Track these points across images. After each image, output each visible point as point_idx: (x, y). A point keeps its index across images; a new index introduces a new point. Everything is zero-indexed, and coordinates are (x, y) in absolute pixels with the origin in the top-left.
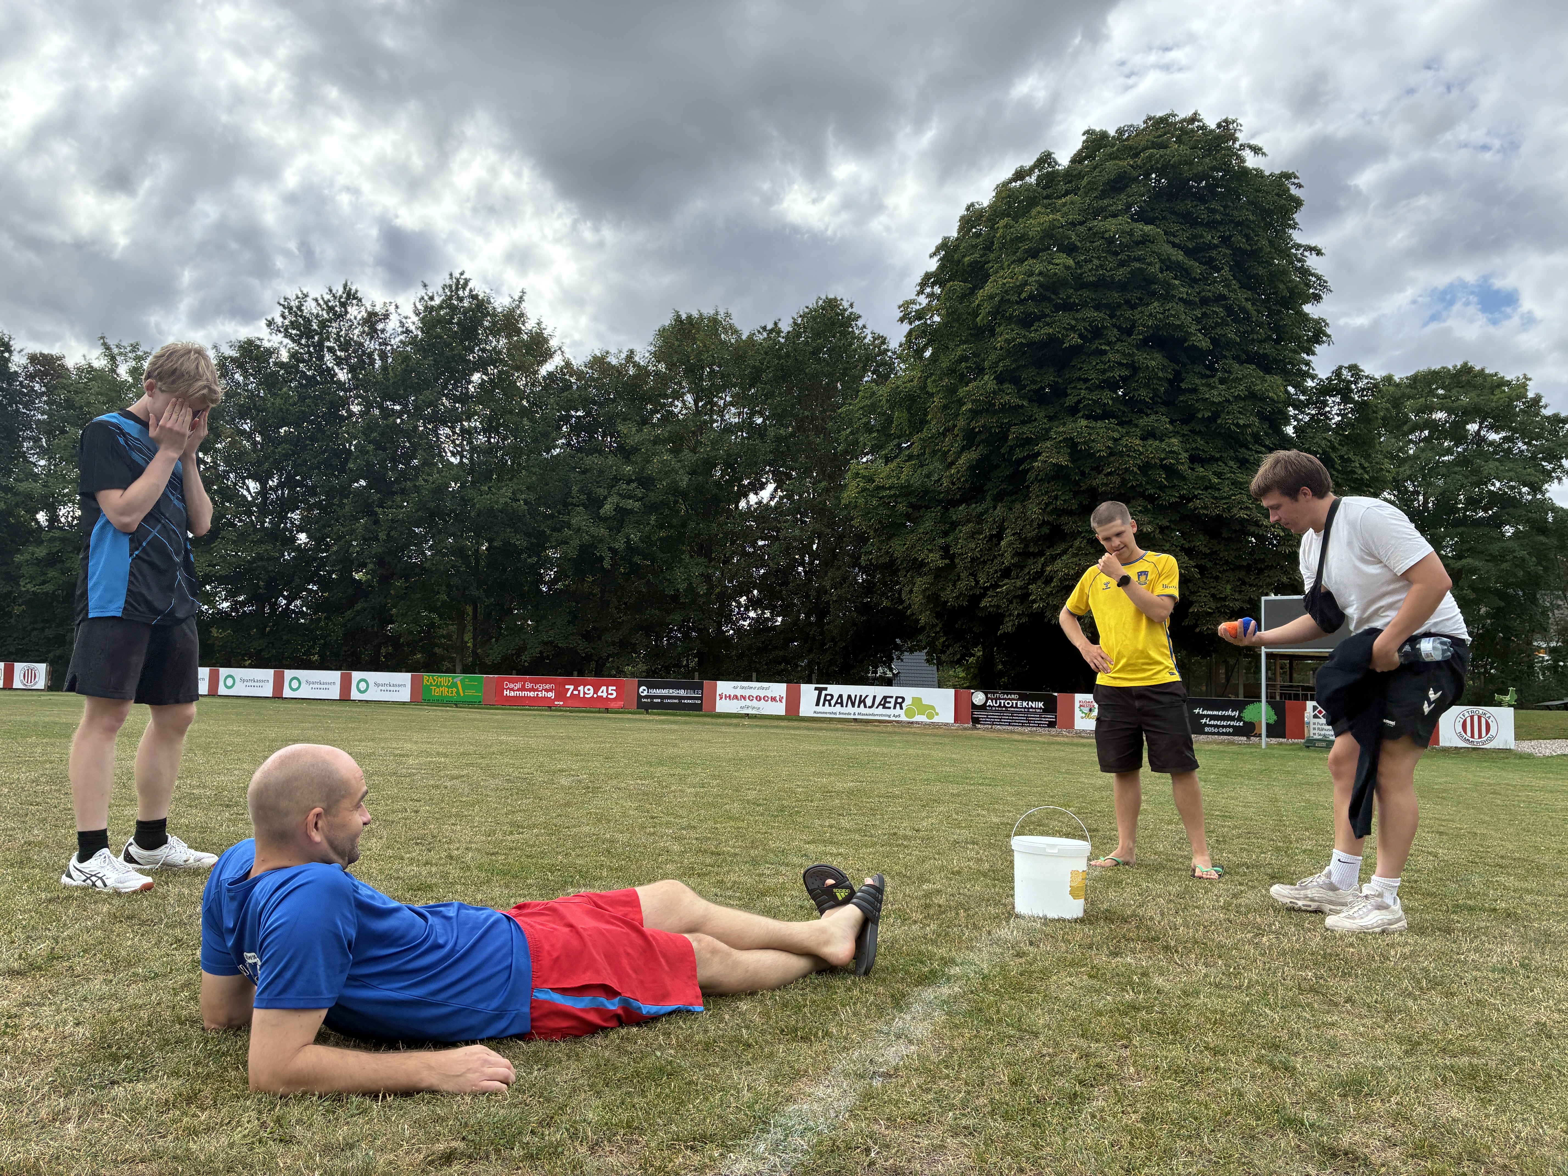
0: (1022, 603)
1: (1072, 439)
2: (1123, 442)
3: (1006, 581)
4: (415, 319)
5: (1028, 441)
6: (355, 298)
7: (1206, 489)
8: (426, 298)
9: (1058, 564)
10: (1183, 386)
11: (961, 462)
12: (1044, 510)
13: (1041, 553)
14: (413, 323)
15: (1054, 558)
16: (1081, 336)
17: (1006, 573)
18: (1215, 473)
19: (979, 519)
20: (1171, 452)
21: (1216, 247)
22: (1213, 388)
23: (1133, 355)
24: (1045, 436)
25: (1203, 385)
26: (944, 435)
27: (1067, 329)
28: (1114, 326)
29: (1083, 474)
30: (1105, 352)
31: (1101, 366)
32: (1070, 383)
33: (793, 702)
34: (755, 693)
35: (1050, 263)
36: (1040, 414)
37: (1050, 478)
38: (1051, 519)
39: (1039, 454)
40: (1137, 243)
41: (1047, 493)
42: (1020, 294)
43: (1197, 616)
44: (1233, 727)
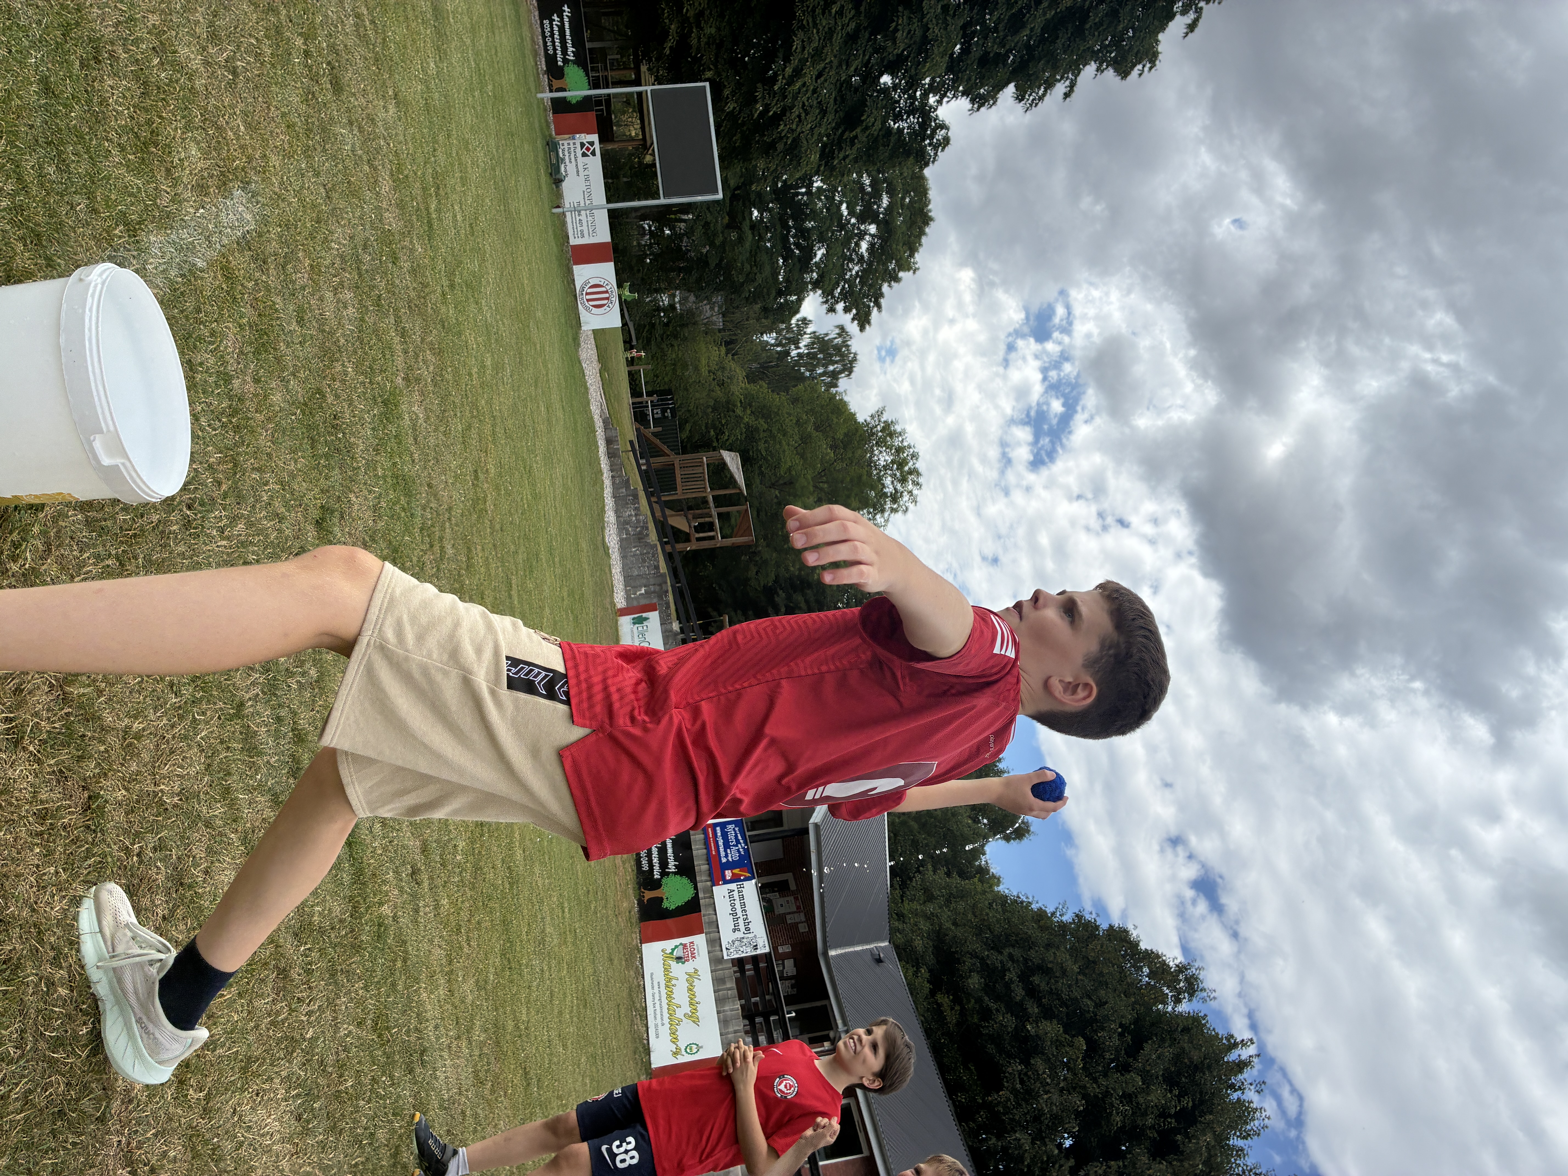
44: (555, 54)
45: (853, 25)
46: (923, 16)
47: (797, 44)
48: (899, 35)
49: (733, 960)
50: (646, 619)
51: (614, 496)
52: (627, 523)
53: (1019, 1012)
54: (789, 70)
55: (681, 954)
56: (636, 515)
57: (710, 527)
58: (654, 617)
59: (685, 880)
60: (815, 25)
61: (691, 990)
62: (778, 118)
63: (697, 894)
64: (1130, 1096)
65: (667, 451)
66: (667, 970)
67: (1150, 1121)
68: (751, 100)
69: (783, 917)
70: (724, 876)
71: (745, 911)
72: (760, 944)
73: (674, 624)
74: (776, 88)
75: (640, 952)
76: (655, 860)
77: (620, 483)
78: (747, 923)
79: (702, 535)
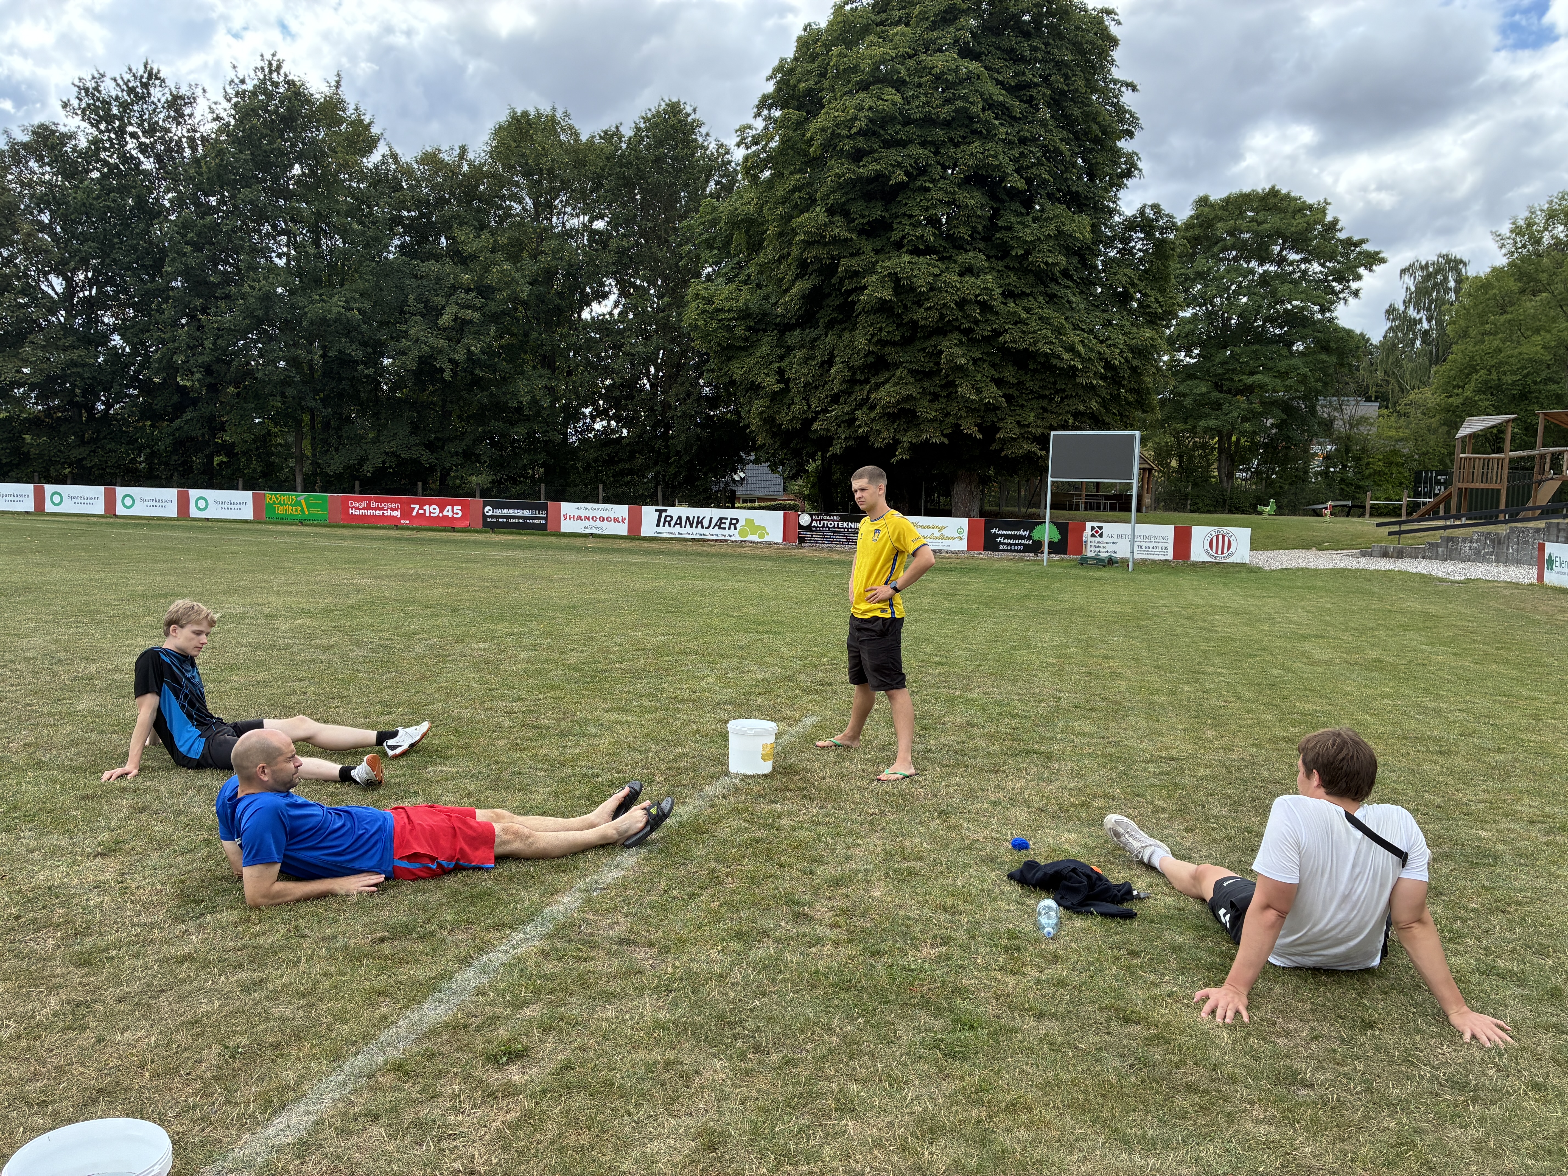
0: (849, 427)
1: (896, 274)
2: (942, 278)
3: (836, 406)
4: (228, 105)
5: (856, 274)
6: (157, 78)
7: (1016, 323)
8: (237, 81)
9: (882, 392)
10: (1000, 223)
11: (794, 290)
12: (870, 341)
13: (867, 381)
14: (225, 110)
15: (878, 386)
16: (907, 173)
17: (835, 399)
18: (1024, 309)
19: (813, 345)
20: (985, 288)
21: (1036, 85)
22: (1027, 226)
23: (954, 193)
24: (871, 270)
25: (1018, 223)
26: (779, 261)
27: (894, 166)
28: (938, 163)
29: (905, 307)
30: (928, 190)
31: (924, 203)
32: (896, 217)
33: (635, 522)
34: (598, 514)
35: (880, 98)
36: (868, 247)
37: (875, 311)
38: (876, 349)
39: (865, 287)
40: (961, 82)
41: (872, 324)
42: (850, 128)
43: (1004, 441)
44: (1023, 545)
45: (1041, 299)
46: (1039, 239)
47: (1046, 349)
48: (1050, 260)
50: (1550, 556)
51: (1443, 561)
52: (1478, 553)
54: (1066, 356)
56: (1472, 542)
58: (1551, 548)
60: (1035, 332)
62: (1108, 366)
68: (1091, 388)
74: (1080, 367)
77: (1432, 552)
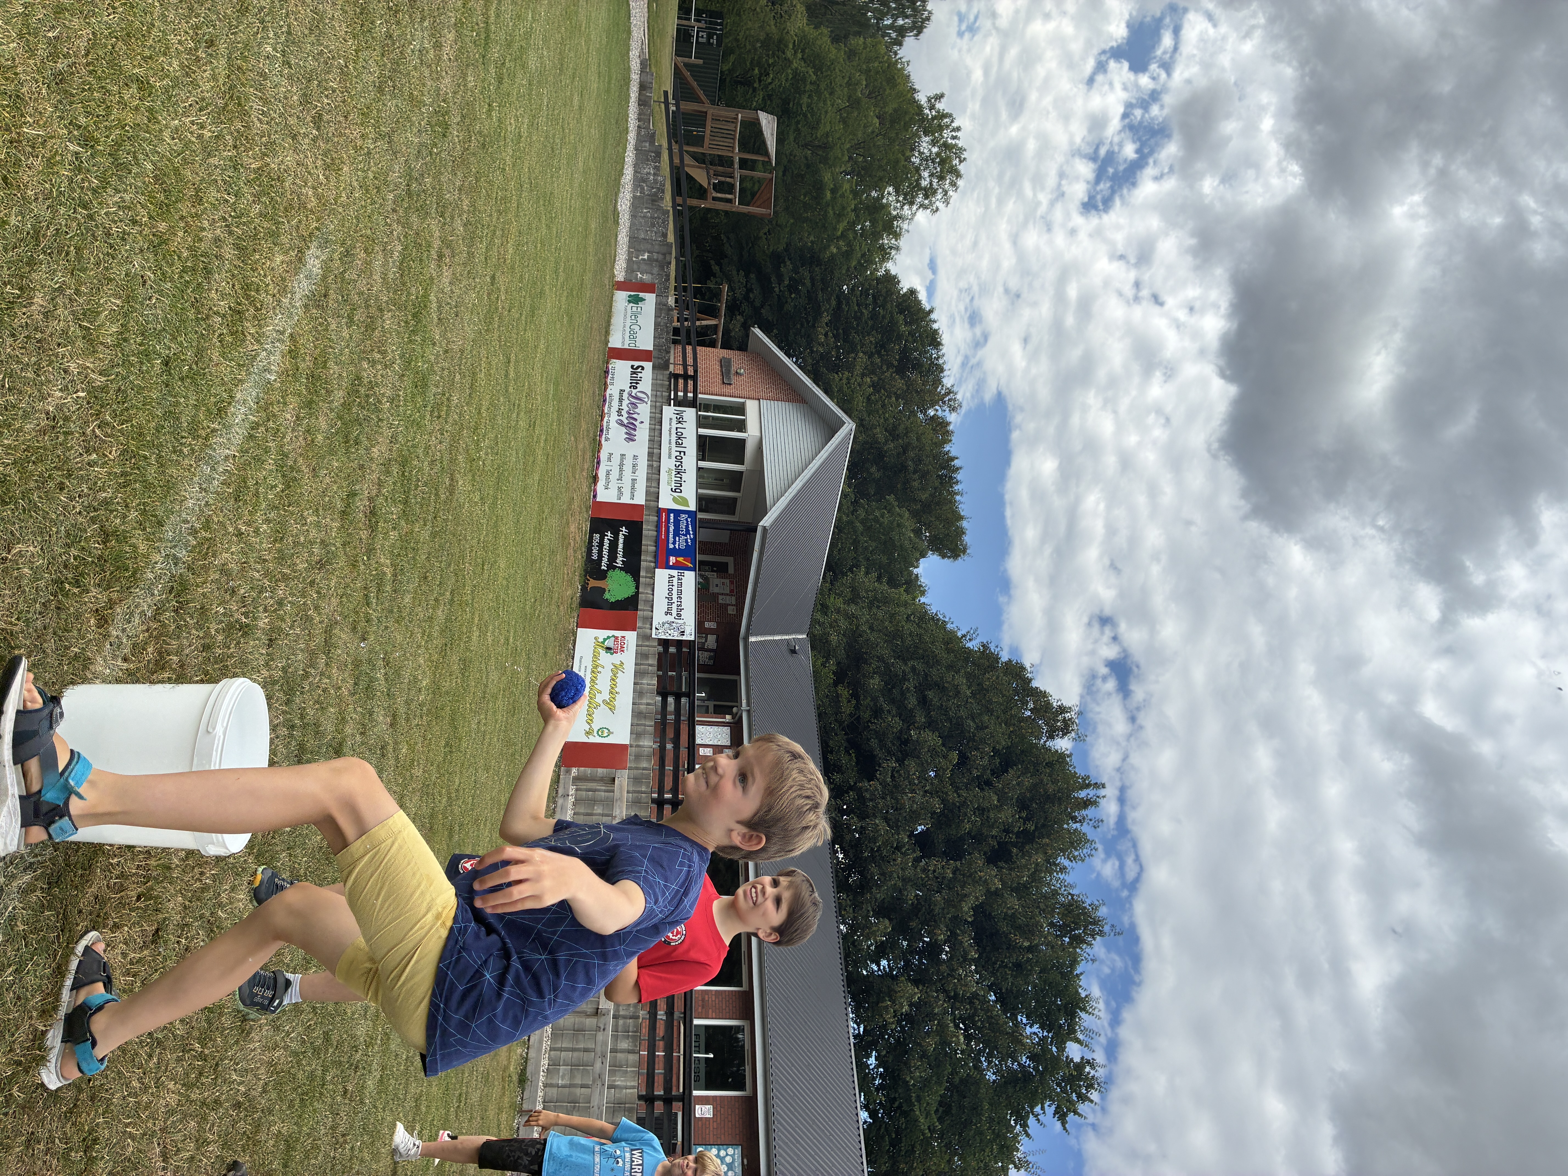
49: (659, 639)
50: (642, 300)
51: (636, 149)
52: (644, 180)
53: (908, 718)
55: (612, 646)
56: (655, 174)
57: (730, 189)
58: (650, 299)
59: (629, 578)
61: (613, 680)
63: (637, 593)
64: (983, 810)
65: (703, 97)
66: (595, 657)
67: (994, 832)
69: (715, 596)
70: (668, 561)
71: (681, 598)
72: (687, 632)
73: (670, 298)
75: (575, 634)
76: (605, 553)
77: (646, 136)
78: (680, 609)
79: (719, 195)
